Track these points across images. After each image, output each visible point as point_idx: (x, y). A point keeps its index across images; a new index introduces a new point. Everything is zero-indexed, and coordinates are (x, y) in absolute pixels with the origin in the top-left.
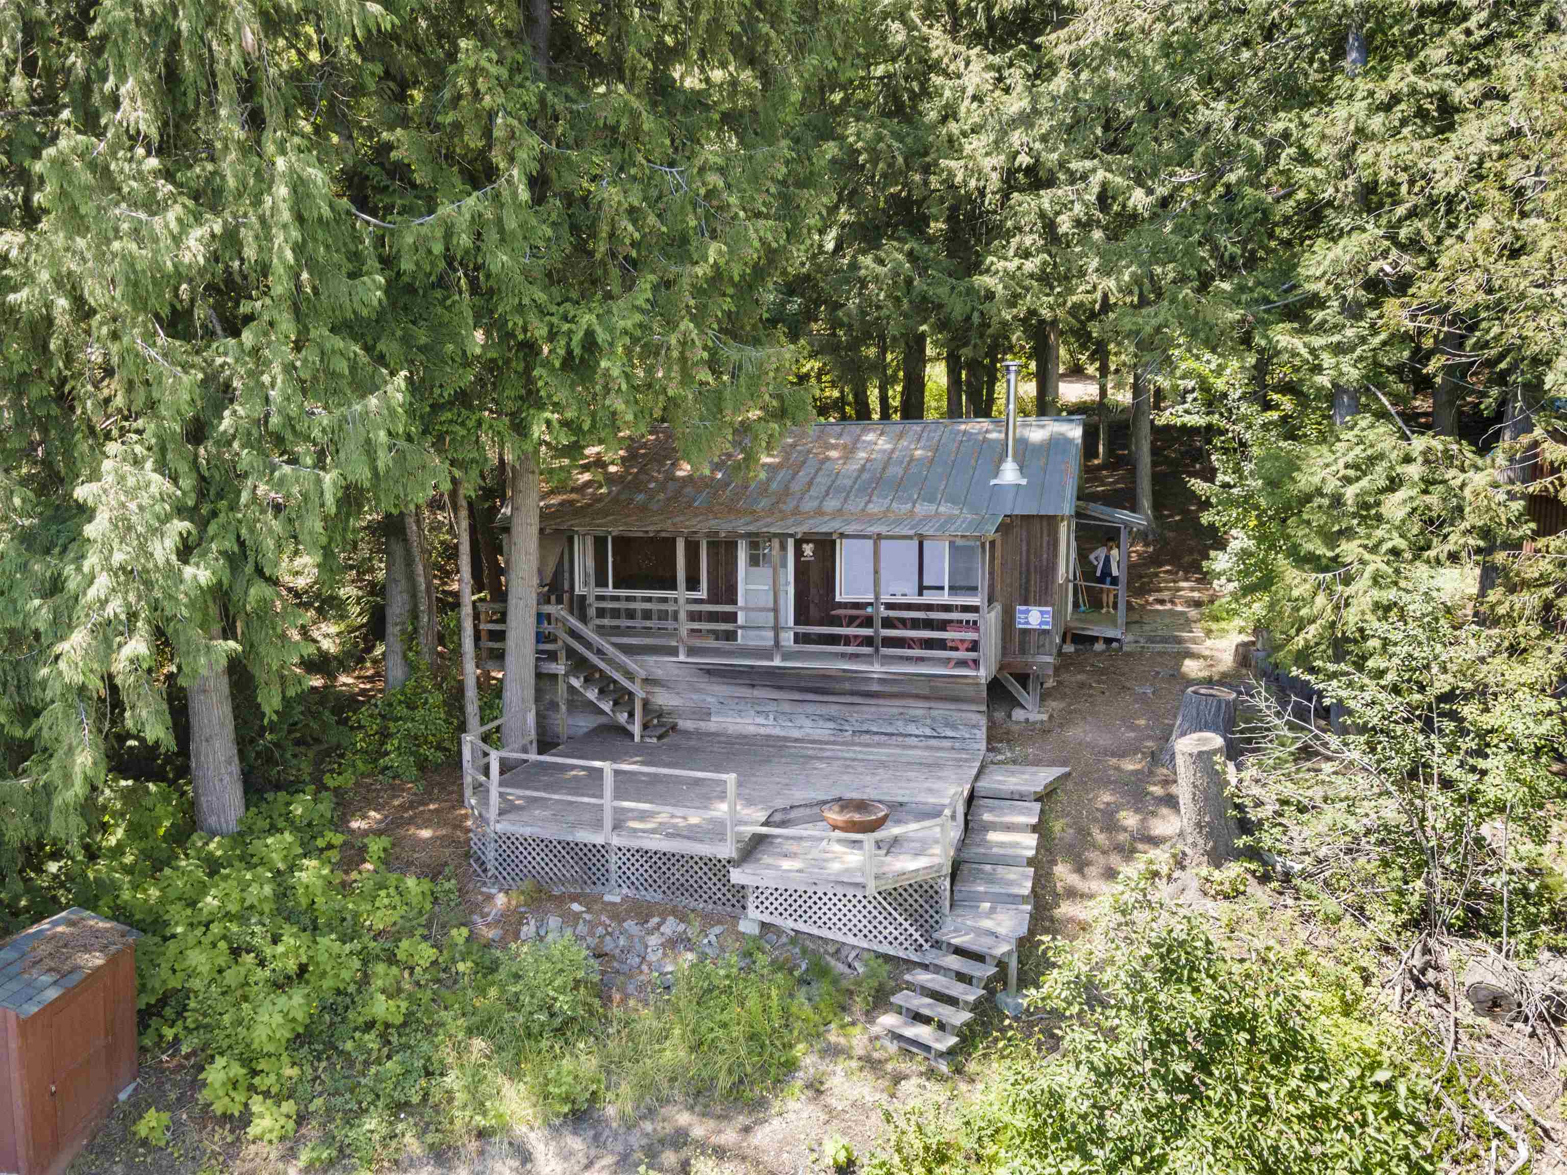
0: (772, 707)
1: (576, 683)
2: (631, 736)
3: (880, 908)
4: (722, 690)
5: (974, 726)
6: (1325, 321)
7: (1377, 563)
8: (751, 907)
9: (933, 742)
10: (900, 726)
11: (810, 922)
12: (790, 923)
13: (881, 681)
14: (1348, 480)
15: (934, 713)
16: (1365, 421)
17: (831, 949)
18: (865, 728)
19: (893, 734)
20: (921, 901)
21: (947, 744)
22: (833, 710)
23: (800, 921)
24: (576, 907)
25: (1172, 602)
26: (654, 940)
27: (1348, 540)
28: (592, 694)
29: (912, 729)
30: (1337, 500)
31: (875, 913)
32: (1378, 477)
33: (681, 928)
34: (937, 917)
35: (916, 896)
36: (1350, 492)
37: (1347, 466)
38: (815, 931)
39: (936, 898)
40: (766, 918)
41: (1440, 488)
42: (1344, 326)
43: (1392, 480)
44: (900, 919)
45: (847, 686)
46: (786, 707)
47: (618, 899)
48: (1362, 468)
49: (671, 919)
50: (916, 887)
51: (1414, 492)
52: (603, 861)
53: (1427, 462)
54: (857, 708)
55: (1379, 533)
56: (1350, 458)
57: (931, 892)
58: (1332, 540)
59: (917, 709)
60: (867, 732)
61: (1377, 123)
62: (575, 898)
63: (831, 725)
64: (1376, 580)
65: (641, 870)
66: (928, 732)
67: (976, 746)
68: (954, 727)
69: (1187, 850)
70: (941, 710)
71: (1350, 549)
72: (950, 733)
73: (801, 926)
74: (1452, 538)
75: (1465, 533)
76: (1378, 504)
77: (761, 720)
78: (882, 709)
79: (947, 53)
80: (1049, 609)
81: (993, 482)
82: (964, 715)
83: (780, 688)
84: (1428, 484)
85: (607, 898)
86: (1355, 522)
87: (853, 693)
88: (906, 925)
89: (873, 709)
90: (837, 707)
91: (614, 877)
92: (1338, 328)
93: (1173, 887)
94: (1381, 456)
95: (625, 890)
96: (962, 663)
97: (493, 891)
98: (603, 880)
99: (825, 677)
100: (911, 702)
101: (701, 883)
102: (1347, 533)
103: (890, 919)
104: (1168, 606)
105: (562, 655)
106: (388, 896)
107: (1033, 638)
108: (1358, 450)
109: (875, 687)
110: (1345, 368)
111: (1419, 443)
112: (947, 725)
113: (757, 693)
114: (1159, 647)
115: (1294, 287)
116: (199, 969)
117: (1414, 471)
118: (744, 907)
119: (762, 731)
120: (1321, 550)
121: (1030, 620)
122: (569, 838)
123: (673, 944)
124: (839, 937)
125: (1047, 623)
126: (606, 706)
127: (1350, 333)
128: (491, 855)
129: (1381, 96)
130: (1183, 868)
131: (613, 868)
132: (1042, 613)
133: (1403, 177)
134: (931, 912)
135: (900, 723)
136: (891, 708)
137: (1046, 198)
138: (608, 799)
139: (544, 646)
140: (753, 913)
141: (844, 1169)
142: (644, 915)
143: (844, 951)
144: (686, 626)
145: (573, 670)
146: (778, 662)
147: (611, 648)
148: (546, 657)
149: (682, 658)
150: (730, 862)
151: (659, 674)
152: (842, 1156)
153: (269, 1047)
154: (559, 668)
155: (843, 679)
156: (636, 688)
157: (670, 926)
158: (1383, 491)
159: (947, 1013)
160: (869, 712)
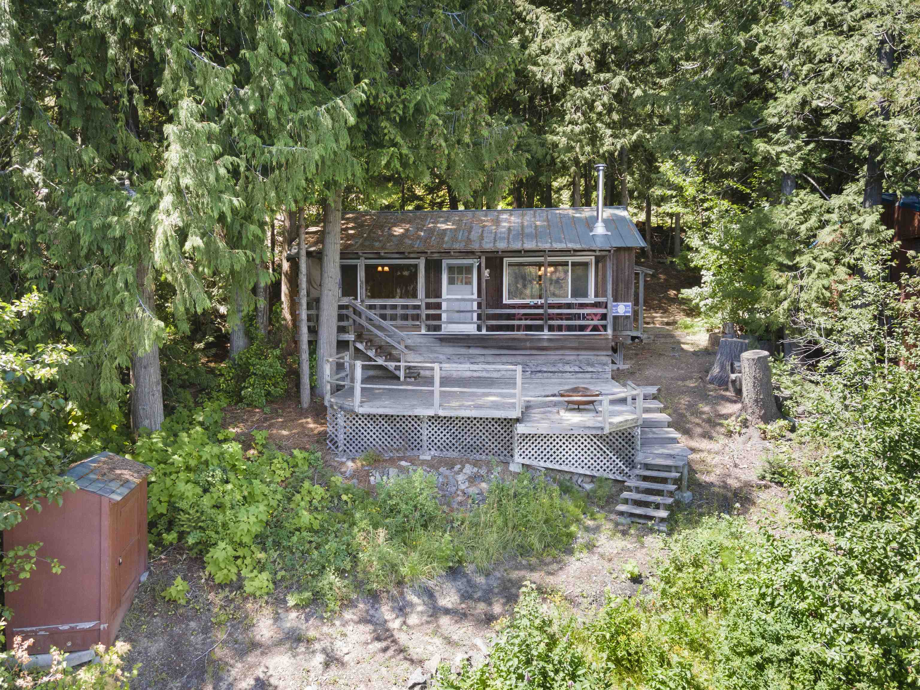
0: (481, 359)
1: (360, 346)
2: (398, 378)
3: (598, 449)
4: (449, 350)
5: (604, 364)
6: (779, 139)
7: (819, 266)
8: (516, 456)
9: (580, 375)
10: (560, 367)
11: (554, 462)
12: (542, 464)
13: (550, 340)
14: (800, 222)
15: (581, 358)
16: (802, 193)
17: (568, 477)
18: (538, 369)
19: (555, 372)
20: (623, 443)
21: (588, 375)
22: (519, 359)
23: (548, 461)
24: (403, 463)
25: (654, 323)
26: (460, 478)
27: (800, 256)
28: (370, 353)
29: (567, 368)
30: (794, 234)
31: (595, 452)
32: (813, 221)
33: (475, 470)
34: (633, 452)
35: (620, 440)
36: (802, 228)
37: (798, 215)
38: (557, 467)
39: (632, 440)
40: (527, 462)
41: (849, 225)
42: (788, 142)
43: (822, 221)
44: (611, 455)
45: (528, 344)
46: (489, 359)
47: (429, 458)
48: (807, 214)
49: (468, 466)
50: (620, 434)
51: (835, 227)
52: (418, 434)
53: (840, 212)
54: (533, 357)
55: (817, 250)
56: (800, 211)
57: (629, 437)
58: (792, 255)
59: (571, 356)
60: (540, 371)
61: (809, 30)
62: (401, 459)
64: (817, 277)
65: (444, 438)
66: (577, 369)
67: (607, 376)
68: (592, 365)
69: (748, 417)
70: (585, 355)
71: (803, 260)
72: (590, 369)
73: (549, 465)
76: (815, 236)
78: (549, 357)
79: (524, 10)
80: (630, 304)
81: (591, 234)
82: (599, 358)
83: (485, 347)
85: (421, 457)
86: (802, 246)
87: (531, 348)
88: (614, 458)
89: (543, 357)
90: (521, 357)
91: (425, 444)
92: (786, 143)
93: (743, 438)
94: (815, 210)
95: (433, 452)
97: (344, 460)
98: (418, 446)
99: (514, 339)
100: (567, 352)
101: (484, 443)
102: (799, 252)
103: (605, 455)
104: (652, 325)
105: (352, 329)
106: (279, 462)
107: (621, 321)
108: (803, 207)
109: (545, 344)
110: (794, 163)
112: (588, 364)
113: (472, 351)
114: (663, 340)
115: (762, 121)
116: (186, 494)
117: (834, 217)
118: (512, 456)
119: (475, 374)
120: (786, 262)
121: (619, 310)
122: (410, 413)
123: (473, 479)
124: (573, 469)
125: (628, 312)
127: (792, 146)
128: (341, 437)
130: (747, 427)
131: (425, 438)
132: (626, 306)
134: (630, 449)
135: (560, 365)
136: (553, 356)
137: (586, 93)
138: (437, 388)
139: (342, 324)
140: (518, 459)
141: (636, 580)
142: (450, 464)
143: (575, 478)
144: (424, 312)
145: (359, 337)
146: (484, 332)
147: (386, 324)
148: (341, 330)
149: (423, 332)
150: (518, 420)
151: (409, 342)
152: (636, 571)
153: (246, 539)
154: (351, 337)
155: (525, 340)
156: (401, 347)
157: (469, 469)
158: (817, 229)
159: (658, 499)
160: (541, 359)
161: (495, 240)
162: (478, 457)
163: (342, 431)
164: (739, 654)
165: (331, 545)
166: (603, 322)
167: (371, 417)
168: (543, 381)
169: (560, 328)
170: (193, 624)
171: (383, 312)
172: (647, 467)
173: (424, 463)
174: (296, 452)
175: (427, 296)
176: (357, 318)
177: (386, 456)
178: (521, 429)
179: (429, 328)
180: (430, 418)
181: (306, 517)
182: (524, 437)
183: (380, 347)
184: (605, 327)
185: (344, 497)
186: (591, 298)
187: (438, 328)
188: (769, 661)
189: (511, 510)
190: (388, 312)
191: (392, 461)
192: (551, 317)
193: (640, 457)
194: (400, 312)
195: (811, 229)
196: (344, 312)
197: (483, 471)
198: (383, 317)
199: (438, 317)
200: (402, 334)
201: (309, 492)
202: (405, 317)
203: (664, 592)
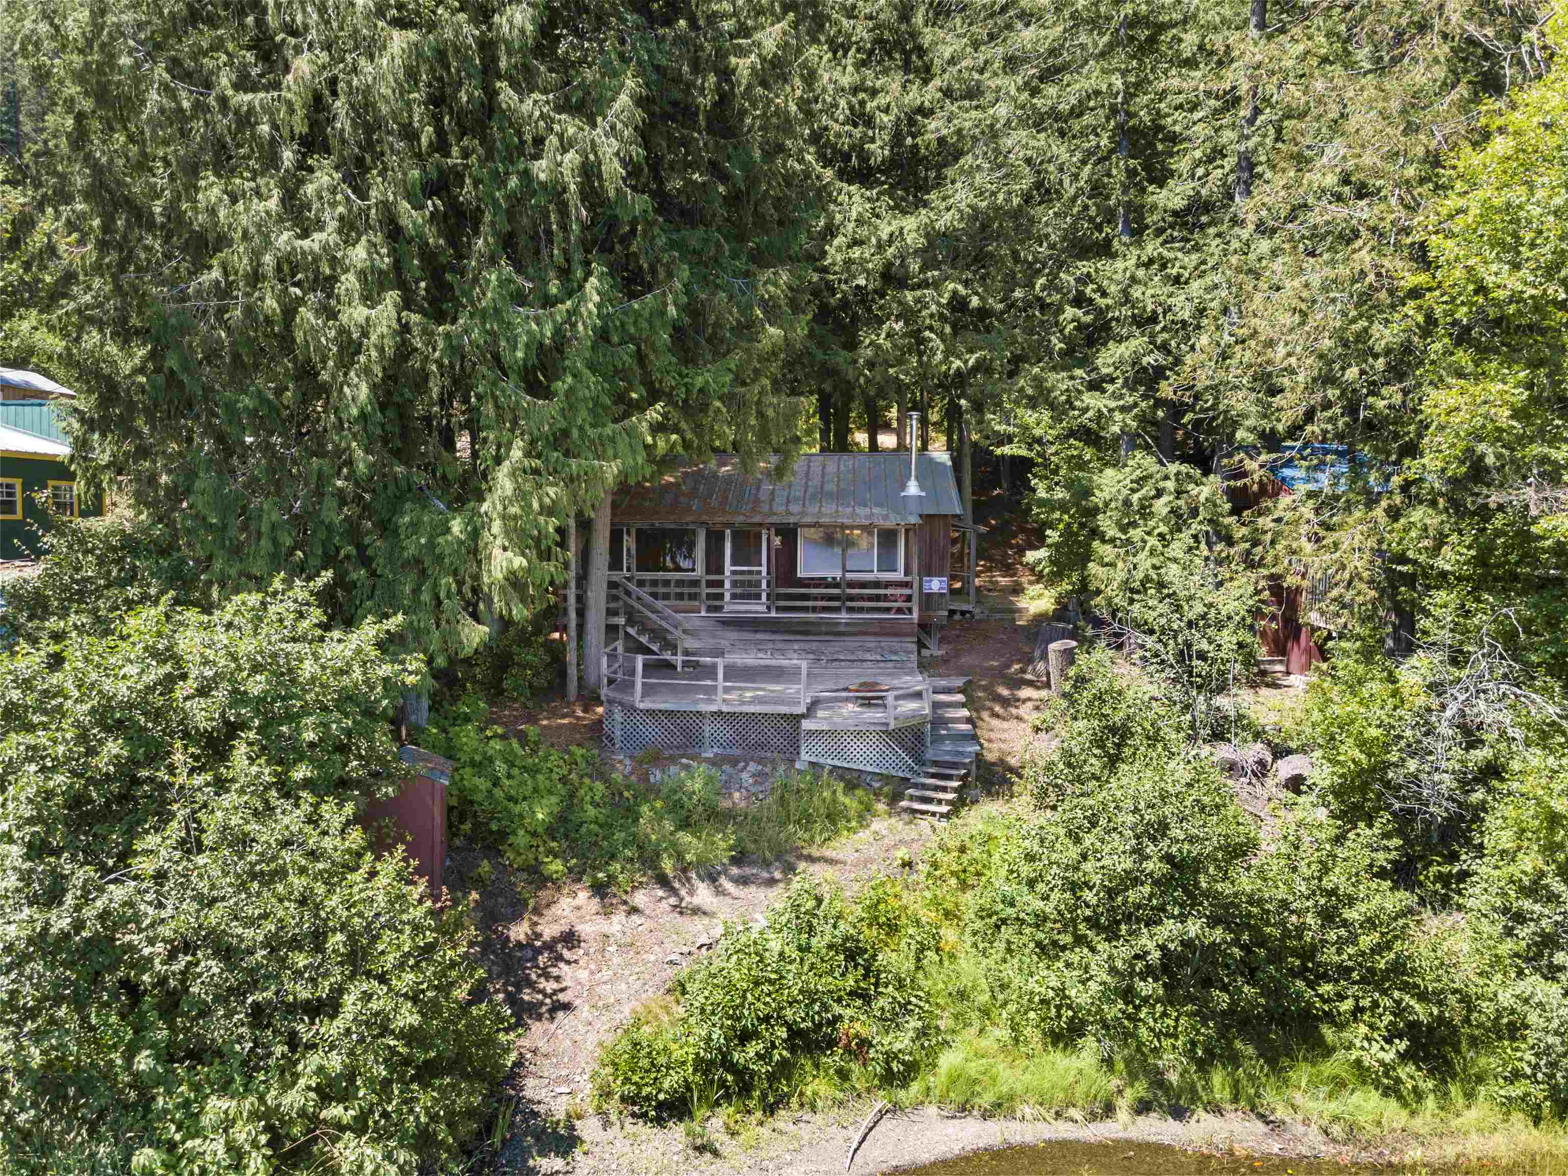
0: (770, 645)
1: (630, 630)
2: (675, 667)
3: (886, 746)
4: (733, 635)
5: (909, 652)
6: (1115, 392)
7: (1152, 541)
8: (803, 753)
9: (879, 665)
10: (860, 655)
11: (841, 759)
12: (829, 761)
13: (847, 624)
14: (1133, 491)
15: (882, 644)
16: (1141, 454)
17: (855, 775)
18: (835, 657)
19: (855, 661)
21: (890, 665)
22: (814, 646)
23: (836, 759)
24: (684, 761)
26: (744, 775)
27: (1135, 528)
28: (644, 639)
29: (868, 656)
30: (1127, 503)
31: (884, 749)
32: (1148, 490)
34: (922, 748)
35: (910, 736)
36: (1135, 498)
37: (1132, 482)
38: (844, 764)
39: (922, 736)
40: (813, 759)
41: (1185, 496)
42: (1126, 395)
43: (1157, 490)
45: (823, 629)
46: (780, 646)
47: (711, 755)
48: (1141, 481)
49: (752, 763)
50: (909, 730)
51: (1171, 498)
52: (700, 731)
53: (1177, 480)
54: (830, 644)
55: (1151, 523)
56: (1134, 477)
57: (920, 732)
58: (1125, 528)
59: (870, 642)
60: (837, 660)
61: (1141, 274)
62: (682, 756)
63: (812, 656)
64: (1152, 552)
65: (728, 735)
66: (879, 658)
67: (910, 665)
68: (895, 653)
70: (887, 642)
71: (1136, 534)
72: (893, 658)
73: (836, 763)
74: (1194, 526)
75: (1201, 523)
76: (1151, 506)
77: (760, 655)
78: (847, 644)
80: (945, 579)
81: (904, 493)
82: (902, 645)
83: (774, 632)
84: (1179, 493)
85: (704, 755)
86: (1138, 517)
87: (827, 633)
88: (904, 755)
90: (816, 644)
91: (707, 741)
92: (1122, 396)
94: (1151, 476)
95: (715, 750)
96: (899, 610)
97: (623, 756)
98: (700, 743)
99: (807, 623)
100: (868, 638)
101: (769, 739)
102: (1133, 524)
103: (894, 752)
105: (622, 611)
107: (935, 598)
108: (1138, 472)
109: (843, 628)
110: (1129, 422)
111: (1173, 468)
112: (891, 652)
113: (759, 636)
114: (998, 616)
115: (1096, 370)
117: (1170, 485)
118: (798, 753)
119: (762, 662)
121: (931, 587)
122: (692, 709)
123: (757, 777)
124: (861, 767)
125: (944, 589)
126: (655, 647)
127: (1129, 399)
128: (618, 733)
129: (1145, 258)
131: (707, 735)
132: (940, 581)
133: (1160, 310)
134: (920, 746)
135: (860, 652)
136: (852, 642)
138: (720, 681)
139: (612, 605)
140: (804, 756)
141: (907, 864)
142: (734, 762)
143: (863, 777)
144: (705, 591)
145: (630, 622)
146: (773, 614)
147: (659, 604)
148: (611, 613)
149: (703, 614)
150: (803, 716)
151: (688, 626)
152: (907, 858)
153: (540, 830)
154: (621, 621)
155: (819, 624)
156: (678, 633)
157: (753, 767)
158: (1153, 498)
159: (941, 795)
160: (837, 646)
161: (788, 502)
162: (763, 754)
163: (620, 726)
164: (982, 918)
165: (619, 836)
166: (908, 604)
167: (650, 712)
168: (839, 671)
169: (861, 610)
170: (500, 900)
171: (655, 590)
172: (936, 763)
173: (707, 760)
174: (573, 748)
175: (708, 572)
176: (626, 598)
177: (667, 754)
178: (807, 725)
179: (710, 609)
180: (713, 714)
181: (591, 812)
182: (810, 733)
183: (653, 631)
184: (910, 610)
185: (626, 794)
186: (899, 575)
187: (719, 609)
188: (1004, 921)
189: (793, 805)
190: (662, 590)
191: (673, 760)
192: (851, 598)
193: (930, 754)
194: (673, 590)
195: (1145, 498)
196: (614, 592)
197: (768, 769)
198: (655, 595)
199: (721, 596)
200: (679, 616)
201: (591, 789)
202: (680, 596)
203: (929, 874)
